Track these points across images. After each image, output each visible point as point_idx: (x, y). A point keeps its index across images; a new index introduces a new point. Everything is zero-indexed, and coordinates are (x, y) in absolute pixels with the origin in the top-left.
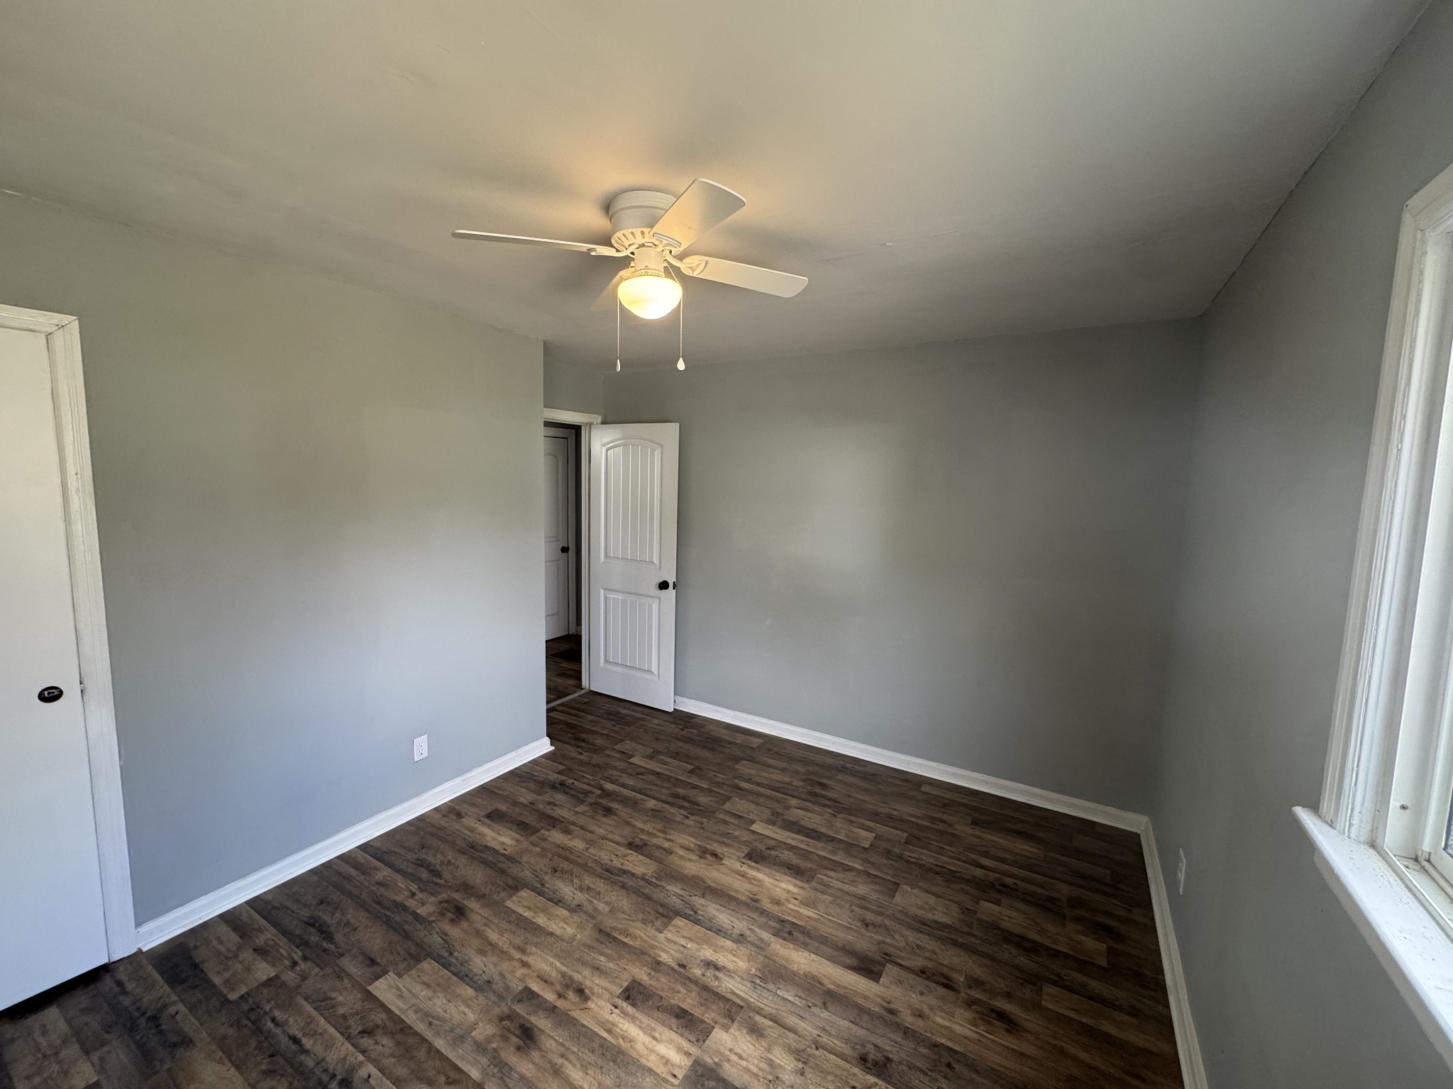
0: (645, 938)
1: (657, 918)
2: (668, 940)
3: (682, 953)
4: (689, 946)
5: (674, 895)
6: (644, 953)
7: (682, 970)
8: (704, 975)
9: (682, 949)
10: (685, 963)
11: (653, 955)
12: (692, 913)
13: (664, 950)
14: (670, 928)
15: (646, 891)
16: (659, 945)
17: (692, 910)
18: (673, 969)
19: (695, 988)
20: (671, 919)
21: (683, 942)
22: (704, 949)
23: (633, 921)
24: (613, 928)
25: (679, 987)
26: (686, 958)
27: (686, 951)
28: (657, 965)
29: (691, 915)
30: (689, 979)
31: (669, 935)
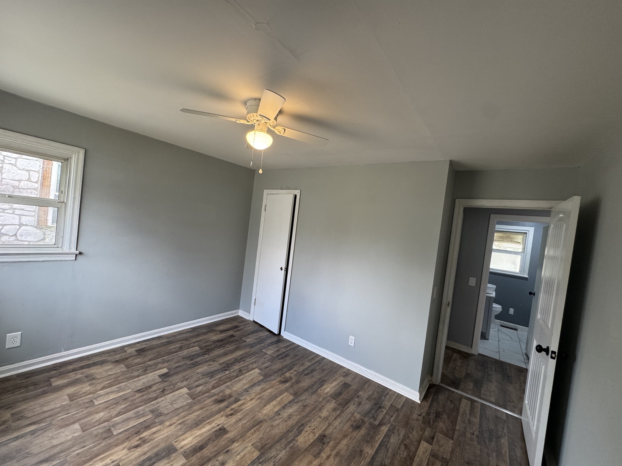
0: (251, 438)
1: (262, 444)
2: (246, 447)
3: (235, 452)
4: (238, 456)
5: (277, 453)
6: (242, 437)
7: (225, 451)
8: (217, 460)
9: (238, 453)
10: (229, 453)
11: (239, 440)
12: (261, 461)
13: (240, 445)
14: (253, 449)
15: (283, 440)
16: (244, 443)
17: (263, 461)
18: (228, 447)
19: (212, 455)
20: (259, 450)
21: (242, 454)
22: (234, 463)
23: (263, 434)
24: (261, 426)
25: (216, 448)
26: (231, 454)
27: (235, 454)
28: (233, 441)
29: (259, 460)
30: (219, 453)
31: (248, 448)
